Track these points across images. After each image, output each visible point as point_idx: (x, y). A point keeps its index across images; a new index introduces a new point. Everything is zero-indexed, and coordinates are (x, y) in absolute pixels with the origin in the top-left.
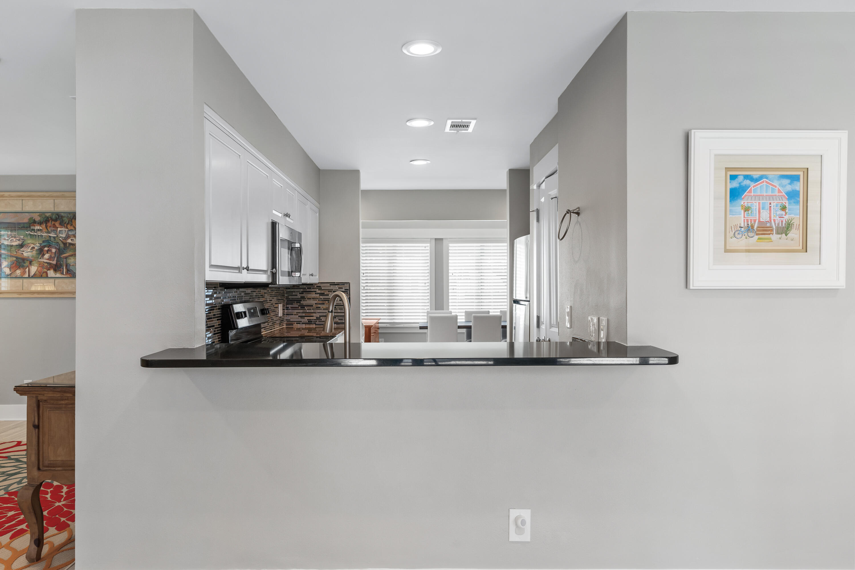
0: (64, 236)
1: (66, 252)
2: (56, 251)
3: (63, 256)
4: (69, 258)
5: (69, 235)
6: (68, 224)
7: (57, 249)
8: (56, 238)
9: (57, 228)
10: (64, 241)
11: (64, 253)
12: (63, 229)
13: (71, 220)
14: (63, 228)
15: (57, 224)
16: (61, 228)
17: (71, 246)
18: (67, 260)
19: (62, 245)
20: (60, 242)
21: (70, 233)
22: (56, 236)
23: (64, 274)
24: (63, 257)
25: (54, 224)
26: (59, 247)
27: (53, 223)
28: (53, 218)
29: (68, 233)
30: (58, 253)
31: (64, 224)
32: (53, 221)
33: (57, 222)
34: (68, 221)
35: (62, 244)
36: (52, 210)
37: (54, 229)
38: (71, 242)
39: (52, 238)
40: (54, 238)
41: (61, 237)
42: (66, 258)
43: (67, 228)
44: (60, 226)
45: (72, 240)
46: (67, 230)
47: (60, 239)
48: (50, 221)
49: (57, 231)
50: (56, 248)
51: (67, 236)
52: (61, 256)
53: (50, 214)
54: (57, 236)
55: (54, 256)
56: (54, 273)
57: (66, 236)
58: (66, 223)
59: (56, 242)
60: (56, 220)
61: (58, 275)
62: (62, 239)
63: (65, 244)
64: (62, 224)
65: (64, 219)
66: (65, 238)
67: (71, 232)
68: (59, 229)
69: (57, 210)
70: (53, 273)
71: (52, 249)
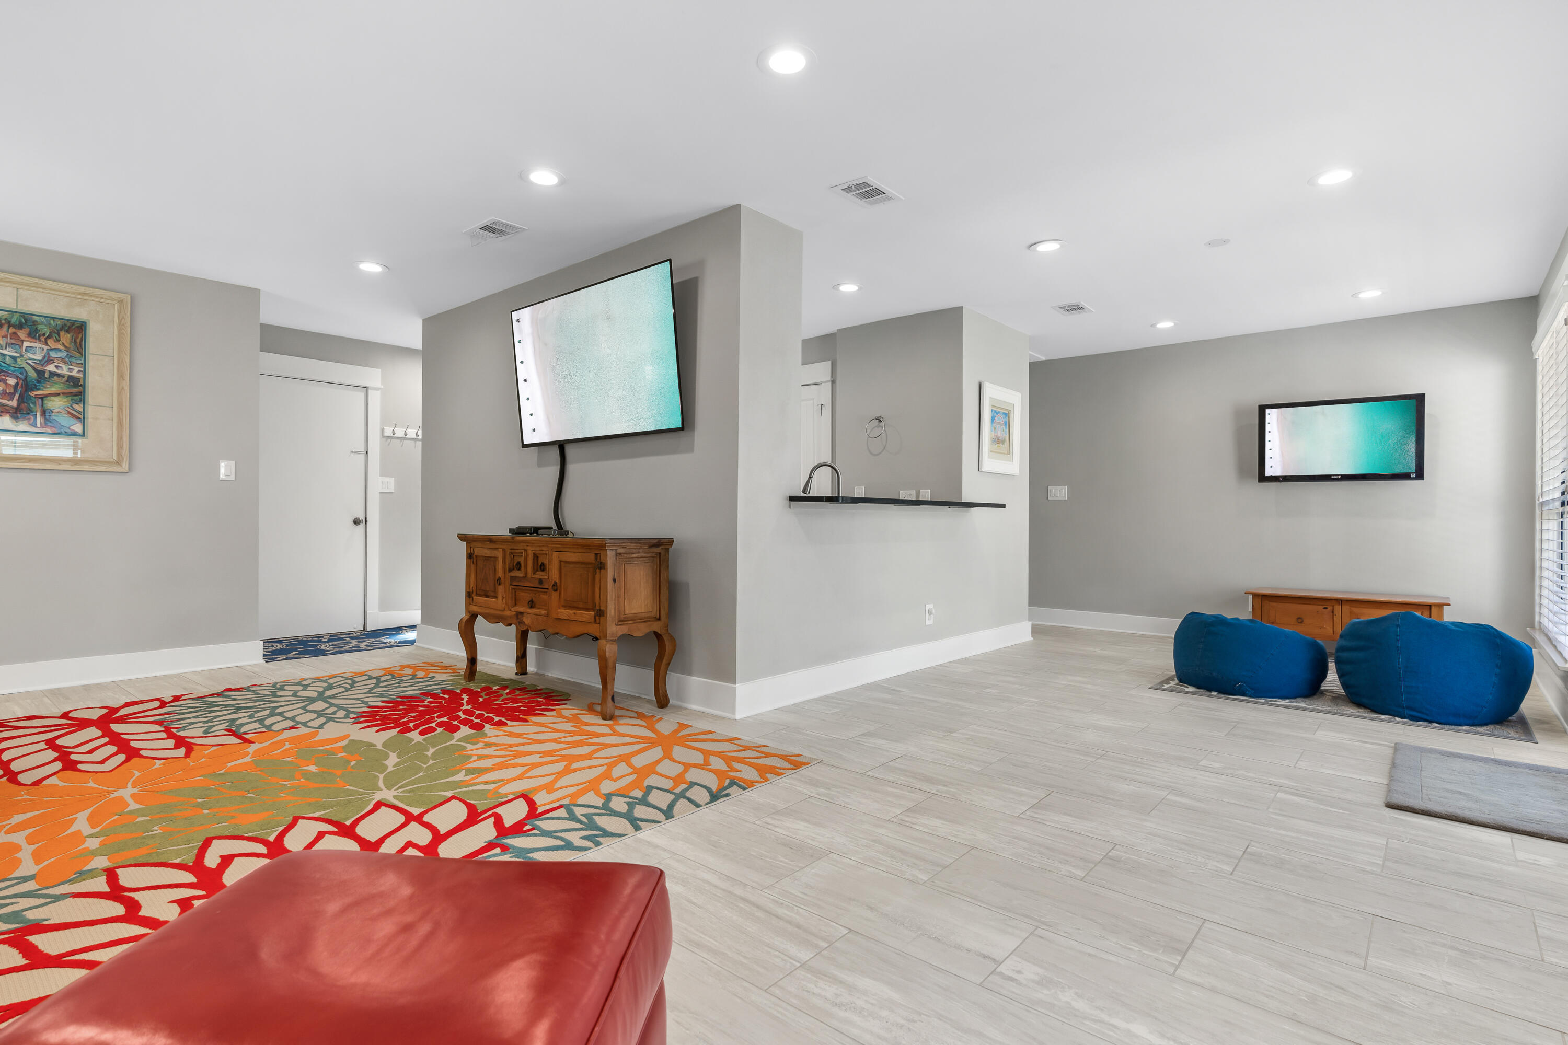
0: (38, 357)
1: (44, 387)
2: (17, 384)
3: (35, 393)
4: (48, 398)
5: (49, 357)
6: (49, 337)
7: (20, 378)
8: (18, 360)
9: (23, 341)
10: (39, 368)
11: (39, 389)
12: (37, 345)
13: (56, 332)
14: (35, 342)
15: (22, 334)
16: (30, 342)
17: (55, 377)
18: (45, 402)
19: (32, 374)
20: (28, 368)
21: (53, 354)
22: (18, 355)
23: (39, 425)
24: (36, 395)
25: (15, 333)
26: (26, 377)
27: (12, 330)
28: (12, 323)
29: (48, 354)
30: (22, 387)
31: (40, 336)
32: (11, 328)
33: (21, 331)
34: (50, 333)
35: (33, 372)
36: (13, 306)
37: (13, 341)
38: (56, 371)
39: (8, 358)
40: (14, 358)
41: (30, 359)
42: (42, 399)
43: (46, 344)
44: (27, 339)
45: (57, 367)
46: (46, 348)
47: (29, 361)
48: (5, 327)
49: (21, 347)
50: (17, 377)
51: (46, 359)
52: (30, 394)
53: (6, 313)
54: (22, 356)
55: (12, 391)
56: (13, 422)
57: (44, 357)
58: (44, 335)
59: (16, 366)
60: (20, 326)
61: (23, 426)
62: (32, 362)
63: (41, 373)
64: (34, 334)
65: (40, 327)
66: (41, 361)
67: (56, 352)
68: (26, 344)
69: (23, 308)
70: (11, 424)
71: (7, 378)
